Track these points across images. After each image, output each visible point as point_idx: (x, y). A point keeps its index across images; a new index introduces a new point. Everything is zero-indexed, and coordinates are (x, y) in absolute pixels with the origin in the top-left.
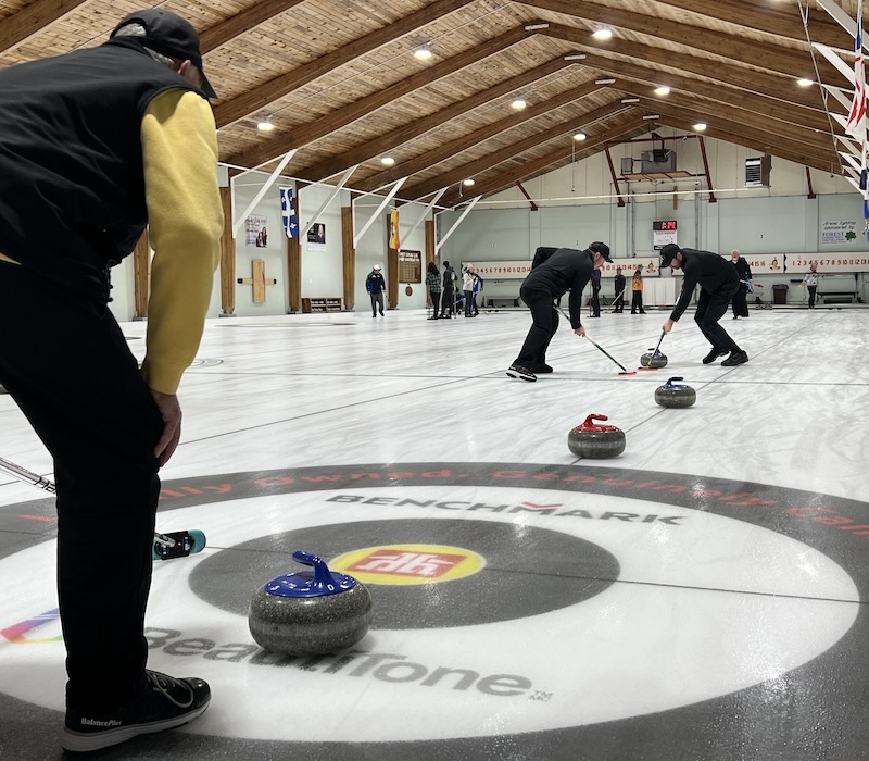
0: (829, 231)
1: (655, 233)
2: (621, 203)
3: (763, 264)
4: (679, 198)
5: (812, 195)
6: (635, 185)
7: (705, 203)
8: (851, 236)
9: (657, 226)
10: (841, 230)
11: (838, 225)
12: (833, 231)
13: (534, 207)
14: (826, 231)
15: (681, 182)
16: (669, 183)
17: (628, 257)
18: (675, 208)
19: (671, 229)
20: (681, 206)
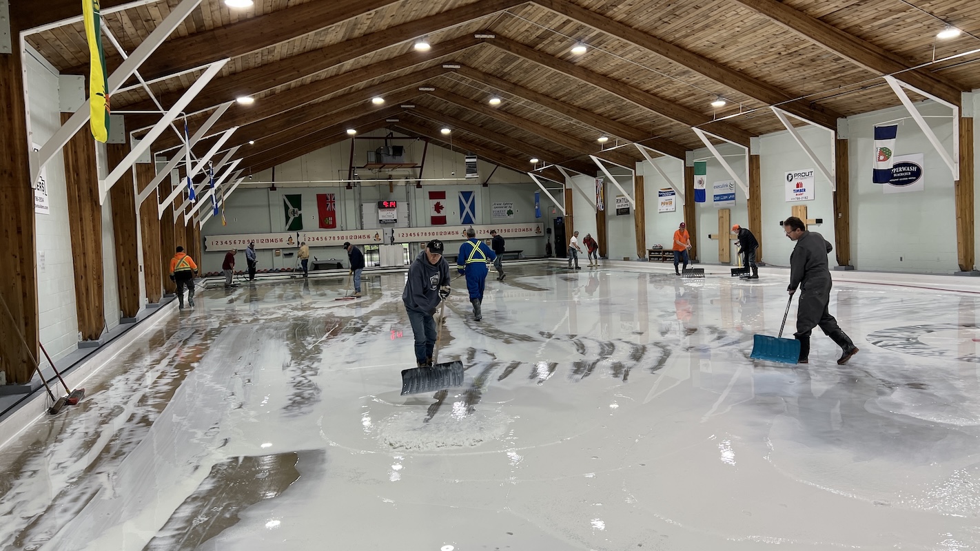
0: (497, 209)
1: (379, 211)
2: (349, 186)
3: (457, 233)
4: (393, 183)
5: (485, 185)
6: (360, 172)
7: (412, 188)
8: (510, 213)
9: (381, 206)
10: (504, 209)
11: (502, 205)
12: (499, 209)
13: (273, 188)
14: (494, 210)
15: (397, 172)
16: (388, 172)
17: (357, 229)
18: (391, 191)
19: (393, 207)
20: (396, 190)
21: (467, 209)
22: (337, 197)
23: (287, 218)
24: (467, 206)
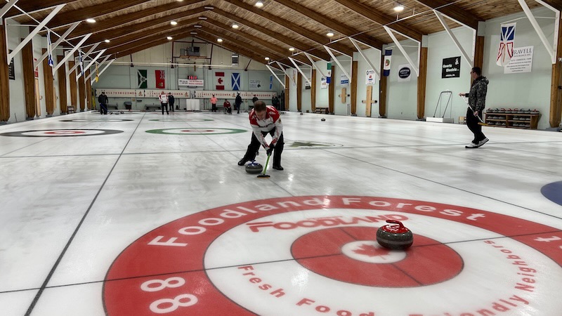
2: (172, 67)
3: (230, 95)
4: (196, 67)
5: (246, 70)
6: (178, 60)
7: (207, 70)
8: (259, 86)
10: (256, 84)
11: (255, 82)
12: (253, 84)
13: (132, 66)
14: (250, 84)
15: (198, 60)
16: (193, 60)
18: (195, 70)
19: (195, 79)
20: (197, 70)
21: (236, 83)
22: (166, 72)
23: (139, 82)
24: (236, 81)
